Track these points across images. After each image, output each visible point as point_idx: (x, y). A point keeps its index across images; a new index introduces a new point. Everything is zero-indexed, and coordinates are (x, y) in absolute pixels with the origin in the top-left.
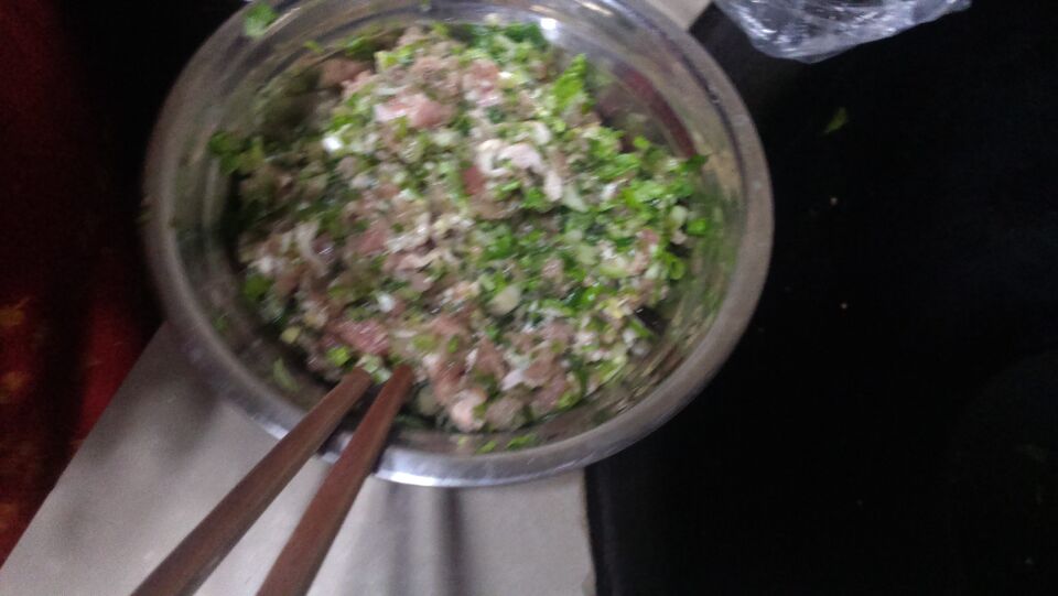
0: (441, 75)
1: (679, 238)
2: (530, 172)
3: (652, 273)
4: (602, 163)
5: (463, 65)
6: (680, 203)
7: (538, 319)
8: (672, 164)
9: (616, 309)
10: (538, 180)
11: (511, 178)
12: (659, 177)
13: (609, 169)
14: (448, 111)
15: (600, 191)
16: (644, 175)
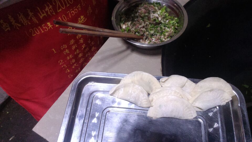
0: (147, 7)
1: (176, 27)
2: (157, 17)
3: (172, 31)
4: (166, 17)
5: (150, 6)
6: (177, 23)
7: (157, 35)
8: (176, 18)
9: (167, 34)
10: (158, 18)
11: (154, 18)
12: (174, 20)
13: (167, 18)
14: (148, 11)
15: (166, 22)
16: (172, 20)
